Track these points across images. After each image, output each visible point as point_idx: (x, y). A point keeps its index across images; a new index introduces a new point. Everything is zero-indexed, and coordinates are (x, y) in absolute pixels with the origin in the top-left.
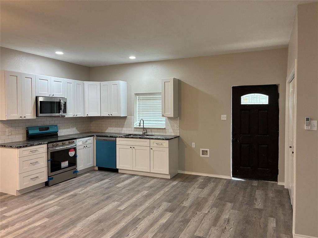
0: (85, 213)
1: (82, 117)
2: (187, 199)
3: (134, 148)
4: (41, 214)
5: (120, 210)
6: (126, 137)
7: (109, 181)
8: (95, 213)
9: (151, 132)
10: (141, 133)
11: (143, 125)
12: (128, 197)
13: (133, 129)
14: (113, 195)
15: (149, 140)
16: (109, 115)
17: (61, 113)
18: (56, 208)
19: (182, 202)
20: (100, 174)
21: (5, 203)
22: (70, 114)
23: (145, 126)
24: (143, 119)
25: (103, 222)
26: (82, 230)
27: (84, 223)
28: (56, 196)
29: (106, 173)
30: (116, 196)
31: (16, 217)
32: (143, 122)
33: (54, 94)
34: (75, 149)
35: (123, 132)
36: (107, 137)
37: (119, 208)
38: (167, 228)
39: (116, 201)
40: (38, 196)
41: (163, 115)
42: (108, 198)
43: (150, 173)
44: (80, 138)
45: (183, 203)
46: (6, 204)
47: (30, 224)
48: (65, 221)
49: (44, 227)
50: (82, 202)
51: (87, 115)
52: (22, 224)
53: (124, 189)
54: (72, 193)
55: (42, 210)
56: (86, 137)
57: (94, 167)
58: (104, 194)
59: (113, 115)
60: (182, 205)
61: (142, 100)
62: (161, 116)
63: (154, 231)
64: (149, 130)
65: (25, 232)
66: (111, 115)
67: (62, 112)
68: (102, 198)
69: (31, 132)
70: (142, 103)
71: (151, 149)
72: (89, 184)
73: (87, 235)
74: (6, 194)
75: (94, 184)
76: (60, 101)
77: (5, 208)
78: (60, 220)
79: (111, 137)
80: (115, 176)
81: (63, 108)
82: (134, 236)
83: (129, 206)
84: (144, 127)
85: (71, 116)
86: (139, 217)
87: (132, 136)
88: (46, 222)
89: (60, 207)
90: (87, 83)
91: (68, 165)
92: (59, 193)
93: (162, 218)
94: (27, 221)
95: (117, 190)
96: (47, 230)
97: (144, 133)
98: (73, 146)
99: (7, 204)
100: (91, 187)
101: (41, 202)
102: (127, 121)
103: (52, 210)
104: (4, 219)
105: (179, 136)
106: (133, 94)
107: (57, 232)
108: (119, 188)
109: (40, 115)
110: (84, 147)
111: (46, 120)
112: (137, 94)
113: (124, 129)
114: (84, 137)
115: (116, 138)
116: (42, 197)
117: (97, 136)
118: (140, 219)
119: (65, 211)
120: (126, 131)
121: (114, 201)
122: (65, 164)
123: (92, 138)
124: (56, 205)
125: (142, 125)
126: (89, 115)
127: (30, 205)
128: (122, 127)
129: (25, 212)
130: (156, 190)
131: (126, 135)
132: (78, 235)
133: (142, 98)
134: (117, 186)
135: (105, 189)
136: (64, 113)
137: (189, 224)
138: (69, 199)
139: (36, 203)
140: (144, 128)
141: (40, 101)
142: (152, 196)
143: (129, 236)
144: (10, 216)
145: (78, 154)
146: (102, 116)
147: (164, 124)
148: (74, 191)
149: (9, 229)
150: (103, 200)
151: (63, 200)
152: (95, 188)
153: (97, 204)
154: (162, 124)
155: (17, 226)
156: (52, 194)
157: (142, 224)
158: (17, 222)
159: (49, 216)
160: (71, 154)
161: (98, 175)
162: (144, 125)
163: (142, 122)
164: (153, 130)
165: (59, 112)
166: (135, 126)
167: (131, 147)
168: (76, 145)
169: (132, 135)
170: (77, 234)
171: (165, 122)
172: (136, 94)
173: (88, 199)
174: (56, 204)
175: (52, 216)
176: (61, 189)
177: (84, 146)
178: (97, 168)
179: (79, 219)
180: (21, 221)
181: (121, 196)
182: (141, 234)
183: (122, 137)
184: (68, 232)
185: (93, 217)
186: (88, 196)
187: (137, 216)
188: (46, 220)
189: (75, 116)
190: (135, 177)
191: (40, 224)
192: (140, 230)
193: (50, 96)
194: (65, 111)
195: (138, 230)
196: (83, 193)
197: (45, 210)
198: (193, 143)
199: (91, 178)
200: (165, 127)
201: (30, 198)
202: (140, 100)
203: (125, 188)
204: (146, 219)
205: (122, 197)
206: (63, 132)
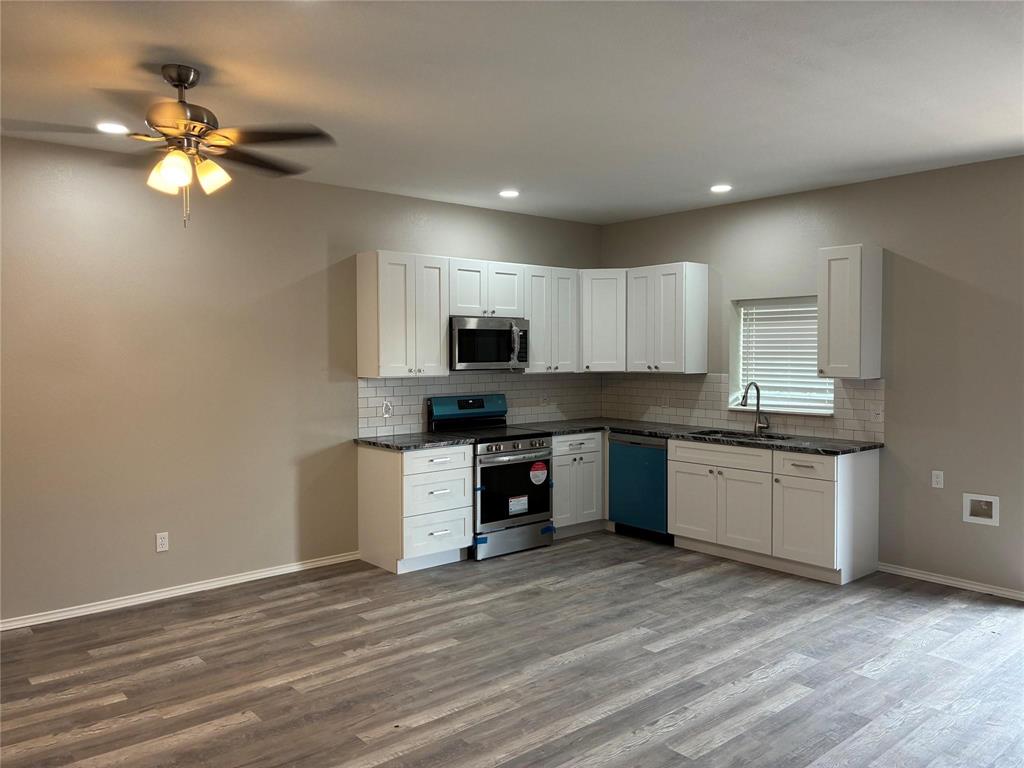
0: (551, 645)
1: (572, 373)
2: (882, 656)
3: (720, 473)
4: (445, 626)
5: (648, 653)
6: (696, 439)
7: (640, 569)
8: (577, 646)
9: (785, 425)
10: (749, 428)
11: (755, 402)
12: (684, 620)
13: (725, 415)
14: (641, 607)
15: (770, 451)
16: (649, 367)
17: (514, 362)
18: (482, 618)
19: (860, 664)
20: (618, 544)
21: (369, 587)
22: (538, 364)
23: (763, 405)
24: (758, 384)
25: (591, 675)
26: (533, 685)
27: (543, 668)
28: (489, 589)
29: (636, 544)
30: (649, 612)
31: (386, 624)
32: (755, 391)
33: (497, 308)
34: (547, 464)
35: (693, 423)
36: (640, 433)
37: (648, 648)
38: (780, 729)
39: (644, 626)
40: (447, 581)
41: (821, 372)
42: (621, 615)
43: (771, 557)
44: (563, 433)
45: (861, 668)
46: (369, 590)
47: (413, 646)
48: (494, 653)
49: (444, 659)
50: (551, 613)
51: (588, 367)
52: (397, 644)
53: (678, 597)
54: (529, 586)
55: (446, 617)
56: (580, 432)
57: (602, 521)
58: (616, 602)
59: (661, 370)
60: (857, 672)
61: (757, 320)
62: (816, 374)
63: (736, 729)
64: (779, 420)
65: (397, 664)
66: (654, 370)
67: (515, 358)
68: (608, 611)
69: (438, 411)
70: (757, 331)
71: (777, 481)
72: (579, 568)
73: (543, 700)
74: (376, 567)
75: (594, 569)
76: (511, 327)
77: (366, 600)
78: (484, 650)
79: (651, 435)
80: (661, 555)
81: (517, 346)
82: (671, 729)
83: (681, 645)
84: (761, 409)
85: (543, 370)
86: (700, 681)
87: (719, 436)
88: (450, 647)
89: (491, 618)
90: (589, 275)
91: (526, 507)
92: (495, 581)
93: (773, 698)
94: (408, 639)
95: (658, 595)
96: (450, 668)
97: (761, 428)
98: (541, 456)
99: (372, 590)
100: (584, 577)
101: (450, 596)
102: (705, 387)
103: (470, 620)
104: (360, 626)
105: (882, 446)
106: (727, 303)
107: (471, 678)
108: (664, 590)
109: (459, 366)
110: (575, 460)
111: (477, 381)
112: (738, 303)
113: (697, 413)
114: (574, 432)
115: (668, 438)
116: (455, 585)
117: (613, 430)
118: (701, 686)
119: (501, 628)
120: (701, 419)
121: (638, 626)
122: (518, 504)
123: (598, 435)
124: (484, 611)
125: (752, 401)
126: (592, 369)
127: (424, 602)
128: (692, 408)
129: (407, 616)
130: (779, 613)
131: (702, 433)
132: (520, 695)
133: (757, 314)
134: (661, 584)
135: (620, 588)
136: (520, 361)
137: (861, 731)
138: (519, 600)
139: (438, 598)
140: (759, 413)
141: (460, 330)
142: (757, 630)
143: (656, 726)
144: (374, 621)
145: (555, 480)
146: (629, 370)
147: (829, 402)
148: (537, 582)
149: (365, 651)
150: (607, 619)
151: (502, 601)
152: (595, 582)
153: (588, 625)
154: (823, 401)
155: (384, 646)
156: (481, 582)
157: (703, 704)
158: (385, 638)
159: (461, 635)
160: (537, 477)
161: (612, 547)
162: (761, 402)
163: (753, 392)
164: (790, 421)
165: (509, 360)
166: (732, 406)
167: (711, 472)
168: (550, 453)
169: (721, 432)
170: (520, 691)
171: (832, 395)
172: (738, 301)
173: (568, 608)
174: (483, 607)
175: (468, 636)
176: (503, 573)
177: (574, 456)
178: (611, 527)
179: (532, 655)
180: (395, 635)
181: (662, 613)
182: (693, 729)
183: (683, 438)
184: (496, 682)
185: (570, 657)
186: (568, 600)
187: (698, 677)
188: (452, 643)
189: (552, 371)
190: (723, 565)
191: (435, 650)
192: (695, 717)
193: (486, 315)
194: (524, 356)
195: (689, 715)
196: (558, 591)
197: (453, 619)
198: (934, 472)
199: (589, 552)
200: (831, 412)
201: (426, 583)
202: (752, 320)
203: (680, 593)
204: (720, 690)
205: (664, 616)
206: (518, 416)
